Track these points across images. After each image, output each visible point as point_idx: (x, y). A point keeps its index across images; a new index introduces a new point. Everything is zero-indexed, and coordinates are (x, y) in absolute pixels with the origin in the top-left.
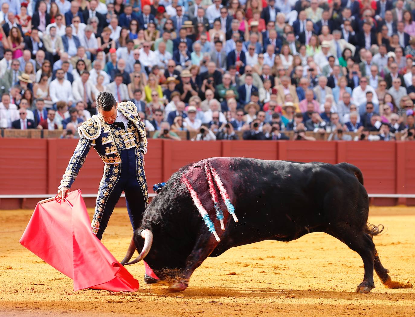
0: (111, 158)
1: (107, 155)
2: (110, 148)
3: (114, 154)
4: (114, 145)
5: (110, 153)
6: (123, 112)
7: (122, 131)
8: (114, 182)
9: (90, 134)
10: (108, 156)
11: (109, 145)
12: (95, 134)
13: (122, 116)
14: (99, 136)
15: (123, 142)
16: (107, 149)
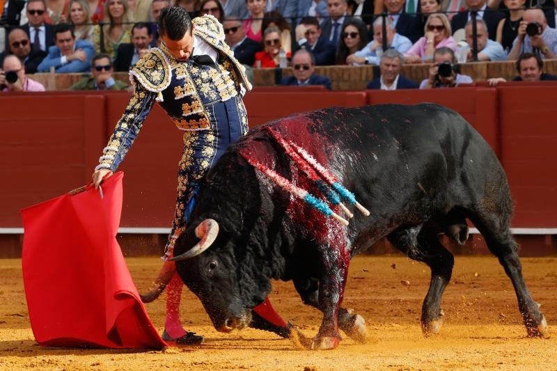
0: (193, 122)
1: (184, 117)
2: (190, 104)
3: (197, 114)
4: (196, 100)
5: (190, 114)
6: (204, 37)
7: (212, 70)
8: (209, 157)
9: (152, 82)
10: (188, 119)
11: (188, 100)
12: (161, 82)
13: (204, 46)
14: (168, 84)
15: (216, 90)
16: (185, 106)
